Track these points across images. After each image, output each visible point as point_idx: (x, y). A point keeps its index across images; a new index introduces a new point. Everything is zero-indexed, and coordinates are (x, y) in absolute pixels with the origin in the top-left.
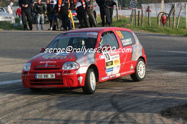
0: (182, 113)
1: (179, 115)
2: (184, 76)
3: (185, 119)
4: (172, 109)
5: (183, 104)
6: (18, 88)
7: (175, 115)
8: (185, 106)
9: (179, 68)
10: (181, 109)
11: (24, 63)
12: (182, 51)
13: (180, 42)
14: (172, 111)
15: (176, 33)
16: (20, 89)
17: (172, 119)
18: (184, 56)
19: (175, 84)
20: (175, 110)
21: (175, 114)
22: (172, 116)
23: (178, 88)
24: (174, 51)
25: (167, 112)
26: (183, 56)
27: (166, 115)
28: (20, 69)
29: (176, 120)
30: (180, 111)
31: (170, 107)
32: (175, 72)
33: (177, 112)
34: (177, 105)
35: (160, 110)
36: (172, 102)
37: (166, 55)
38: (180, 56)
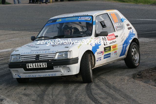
0: (152, 75)
1: (149, 77)
2: (152, 41)
3: (155, 81)
4: (143, 72)
5: (153, 67)
6: (2, 58)
7: (146, 78)
8: (154, 69)
9: (147, 34)
10: (151, 72)
11: (6, 35)
12: (149, 19)
13: (147, 10)
14: (143, 74)
15: (143, 2)
16: (4, 58)
17: (143, 81)
18: (152, 23)
19: (144, 49)
20: (145, 73)
21: (145, 76)
22: (142, 78)
23: (147, 53)
24: (142, 19)
25: (138, 75)
26: (150, 23)
27: (138, 78)
28: (3, 40)
29: (146, 82)
30: (150, 74)
31: (141, 70)
32: (144, 38)
33: (148, 75)
34: (147, 68)
35: (132, 73)
36: (142, 66)
37: (135, 23)
38: (148, 23)
